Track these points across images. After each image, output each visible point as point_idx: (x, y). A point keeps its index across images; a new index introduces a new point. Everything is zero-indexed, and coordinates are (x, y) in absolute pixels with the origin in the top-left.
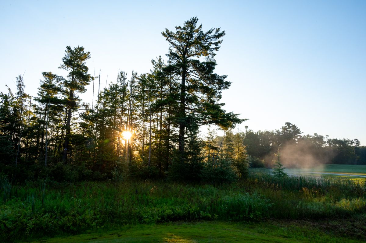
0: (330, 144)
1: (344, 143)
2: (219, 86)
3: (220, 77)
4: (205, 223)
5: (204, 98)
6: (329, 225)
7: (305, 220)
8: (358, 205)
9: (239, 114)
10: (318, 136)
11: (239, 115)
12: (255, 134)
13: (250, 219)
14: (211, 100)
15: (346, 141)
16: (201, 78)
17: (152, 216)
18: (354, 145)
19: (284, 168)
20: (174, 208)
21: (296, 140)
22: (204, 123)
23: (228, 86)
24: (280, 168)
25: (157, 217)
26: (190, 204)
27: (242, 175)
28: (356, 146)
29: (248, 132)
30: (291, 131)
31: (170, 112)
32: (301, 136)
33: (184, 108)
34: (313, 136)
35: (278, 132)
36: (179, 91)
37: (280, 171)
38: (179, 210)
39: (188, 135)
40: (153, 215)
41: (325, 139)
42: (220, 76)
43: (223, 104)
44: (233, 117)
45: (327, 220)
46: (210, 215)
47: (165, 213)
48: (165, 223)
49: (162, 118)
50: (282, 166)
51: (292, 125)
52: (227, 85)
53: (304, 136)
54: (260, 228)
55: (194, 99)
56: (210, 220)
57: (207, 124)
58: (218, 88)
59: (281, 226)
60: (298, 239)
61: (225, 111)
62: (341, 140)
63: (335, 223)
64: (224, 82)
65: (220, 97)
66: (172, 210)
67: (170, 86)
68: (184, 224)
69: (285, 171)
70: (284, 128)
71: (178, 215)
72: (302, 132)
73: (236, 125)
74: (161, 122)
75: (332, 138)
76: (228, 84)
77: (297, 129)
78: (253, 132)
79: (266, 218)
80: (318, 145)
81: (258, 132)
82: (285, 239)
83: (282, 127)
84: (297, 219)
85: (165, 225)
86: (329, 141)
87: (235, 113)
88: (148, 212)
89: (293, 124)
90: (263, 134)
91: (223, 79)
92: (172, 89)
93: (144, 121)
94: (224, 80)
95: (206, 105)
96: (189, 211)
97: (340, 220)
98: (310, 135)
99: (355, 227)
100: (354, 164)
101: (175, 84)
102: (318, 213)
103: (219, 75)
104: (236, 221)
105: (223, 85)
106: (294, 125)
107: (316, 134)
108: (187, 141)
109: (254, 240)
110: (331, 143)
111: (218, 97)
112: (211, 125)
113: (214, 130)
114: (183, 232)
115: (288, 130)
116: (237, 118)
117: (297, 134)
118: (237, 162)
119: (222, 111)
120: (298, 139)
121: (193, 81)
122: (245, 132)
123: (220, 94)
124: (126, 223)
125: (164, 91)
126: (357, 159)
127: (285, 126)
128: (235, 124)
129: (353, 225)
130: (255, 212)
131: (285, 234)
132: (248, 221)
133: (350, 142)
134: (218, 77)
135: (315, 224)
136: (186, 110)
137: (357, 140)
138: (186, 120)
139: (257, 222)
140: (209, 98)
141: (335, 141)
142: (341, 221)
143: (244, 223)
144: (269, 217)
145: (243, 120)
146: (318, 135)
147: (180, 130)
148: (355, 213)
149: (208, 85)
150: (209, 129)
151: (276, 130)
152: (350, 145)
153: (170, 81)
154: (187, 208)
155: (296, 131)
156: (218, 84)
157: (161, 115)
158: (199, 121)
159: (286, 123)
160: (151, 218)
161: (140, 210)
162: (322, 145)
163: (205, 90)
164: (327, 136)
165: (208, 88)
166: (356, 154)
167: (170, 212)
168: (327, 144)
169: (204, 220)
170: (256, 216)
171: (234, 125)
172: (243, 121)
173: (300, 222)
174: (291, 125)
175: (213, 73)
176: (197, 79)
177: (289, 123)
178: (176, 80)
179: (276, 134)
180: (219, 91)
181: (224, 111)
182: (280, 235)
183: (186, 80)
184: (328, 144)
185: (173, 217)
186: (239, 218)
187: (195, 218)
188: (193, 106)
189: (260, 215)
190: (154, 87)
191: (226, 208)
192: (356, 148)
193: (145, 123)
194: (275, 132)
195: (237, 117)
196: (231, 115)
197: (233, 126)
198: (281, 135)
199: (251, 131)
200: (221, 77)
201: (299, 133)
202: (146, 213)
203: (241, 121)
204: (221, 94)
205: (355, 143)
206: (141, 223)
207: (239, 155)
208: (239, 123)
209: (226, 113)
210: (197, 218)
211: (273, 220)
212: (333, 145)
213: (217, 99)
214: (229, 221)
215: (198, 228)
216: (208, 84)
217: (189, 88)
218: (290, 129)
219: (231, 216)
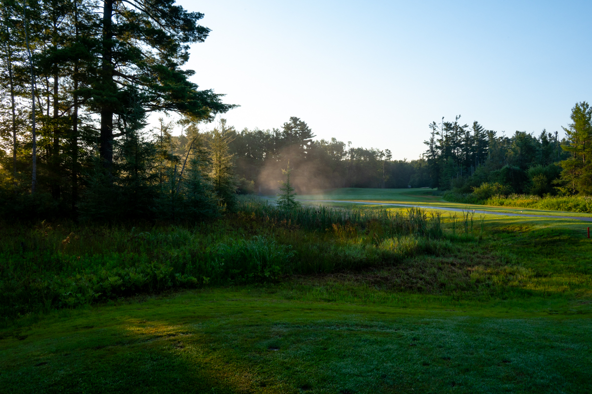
0: (352, 157)
1: (371, 155)
2: (185, 35)
3: (189, 14)
4: (190, 293)
5: (153, 55)
6: (377, 277)
7: (343, 273)
8: (409, 246)
9: (223, 95)
10: (337, 142)
11: (223, 97)
12: (239, 134)
13: (264, 279)
14: (169, 61)
15: (374, 153)
16: (147, 12)
17: (80, 292)
18: (384, 158)
19: (295, 194)
20: (123, 272)
21: (305, 147)
22: (154, 108)
23: (204, 35)
24: (290, 194)
25: (91, 292)
26: (155, 262)
27: (227, 208)
28: (386, 160)
29: (227, 130)
30: (299, 132)
31: (76, 77)
32: (313, 141)
33: (110, 71)
34: (329, 142)
35: (277, 134)
36: (97, 34)
37: (290, 198)
38: (135, 275)
39: (121, 129)
40: (81, 290)
41: (347, 149)
42: (189, 12)
43: (191, 72)
44: (212, 100)
45: (372, 270)
46: (195, 279)
47: (106, 282)
48: (111, 302)
49: (59, 90)
50: (292, 190)
51: (300, 122)
52: (202, 33)
53: (317, 141)
54: (285, 292)
55: (134, 55)
56: (196, 288)
57: (160, 108)
58: (183, 38)
59: (314, 285)
60: (347, 302)
61: (197, 86)
62: (368, 150)
63: (385, 274)
64: (197, 26)
65: (185, 57)
66: (119, 275)
67: (76, 19)
68: (152, 299)
69: (296, 199)
70: (288, 127)
71: (134, 284)
72: (314, 134)
73: (217, 114)
74: (56, 98)
75: (356, 147)
76: (203, 31)
77: (308, 130)
78: (235, 131)
79: (288, 274)
80: (335, 157)
81: (244, 131)
82: (329, 303)
83: (284, 125)
84: (333, 273)
85: (111, 305)
86: (352, 150)
87: (215, 92)
88: (69, 285)
89: (302, 121)
90: (252, 136)
91: (194, 19)
92: (79, 26)
93: (14, 94)
94: (196, 22)
95: (158, 69)
96: (155, 275)
97: (389, 268)
98: (326, 140)
99: (410, 277)
100: (380, 188)
101: (88, 17)
102: (361, 261)
103: (186, 11)
104: (244, 284)
105: (193, 33)
106: (303, 123)
107: (334, 139)
108: (116, 143)
109: (289, 310)
110: (354, 154)
111: (181, 56)
112: (169, 112)
113: (173, 123)
114: (160, 314)
115: (293, 130)
116: (220, 102)
117: (306, 138)
118: (217, 184)
119: (191, 85)
120: (308, 146)
121: (132, 14)
122: (220, 131)
123: (187, 51)
124: (23, 312)
125: (62, 29)
126: (386, 180)
127: (288, 123)
128: (215, 113)
129: (408, 274)
130: (270, 267)
131: (326, 296)
132: (262, 283)
133: (379, 154)
134: (185, 15)
135: (359, 278)
136: (115, 78)
137: (388, 151)
138: (119, 99)
139: (277, 282)
140: (164, 57)
141: (360, 152)
142: (390, 270)
143: (257, 287)
144: (292, 273)
145: (230, 107)
146: (338, 140)
147: (102, 119)
148: (405, 257)
149: (162, 28)
150: (161, 120)
151: (274, 129)
152: (378, 158)
153: (76, 8)
154: (149, 270)
155: (305, 132)
156: (183, 29)
157: (56, 84)
158: (146, 102)
159: (292, 118)
160: (79, 295)
161: (48, 282)
162: (341, 158)
163: (157, 39)
164: (350, 142)
165: (164, 34)
166: (385, 172)
167: (116, 281)
168: (348, 156)
169: (185, 288)
170: (274, 273)
171: (212, 114)
172: (230, 109)
173: (337, 277)
174: (298, 122)
175: (173, 5)
176: (138, 11)
177: (296, 118)
178: (90, 8)
179: (273, 136)
180: (186, 44)
181: (195, 86)
182: (320, 299)
183: (114, 10)
184: (350, 155)
185: (123, 289)
186: (247, 279)
187: (167, 287)
188: (131, 69)
189: (279, 270)
190: (37, 16)
191: (223, 264)
192: (386, 162)
193: (17, 99)
194: (271, 133)
195: (219, 100)
196: (207, 95)
197: (210, 117)
198: (282, 139)
199: (231, 128)
200: (191, 14)
201: (310, 136)
202: (65, 286)
203: (226, 108)
204: (189, 51)
205: (386, 155)
206: (58, 308)
207: (220, 171)
208: (221, 112)
209: (198, 90)
210: (170, 287)
211: (299, 277)
212: (356, 158)
213: (180, 60)
214: (230, 286)
215: (183, 303)
216: (162, 26)
217: (122, 30)
218: (297, 129)
219: (233, 278)
